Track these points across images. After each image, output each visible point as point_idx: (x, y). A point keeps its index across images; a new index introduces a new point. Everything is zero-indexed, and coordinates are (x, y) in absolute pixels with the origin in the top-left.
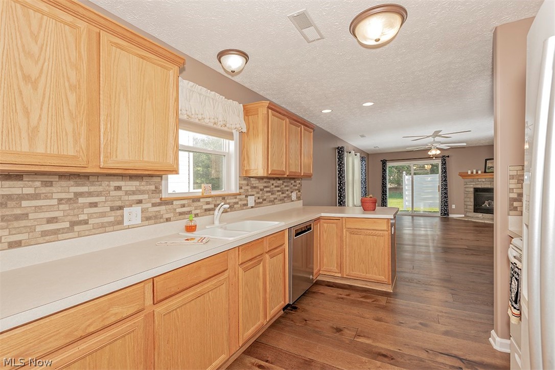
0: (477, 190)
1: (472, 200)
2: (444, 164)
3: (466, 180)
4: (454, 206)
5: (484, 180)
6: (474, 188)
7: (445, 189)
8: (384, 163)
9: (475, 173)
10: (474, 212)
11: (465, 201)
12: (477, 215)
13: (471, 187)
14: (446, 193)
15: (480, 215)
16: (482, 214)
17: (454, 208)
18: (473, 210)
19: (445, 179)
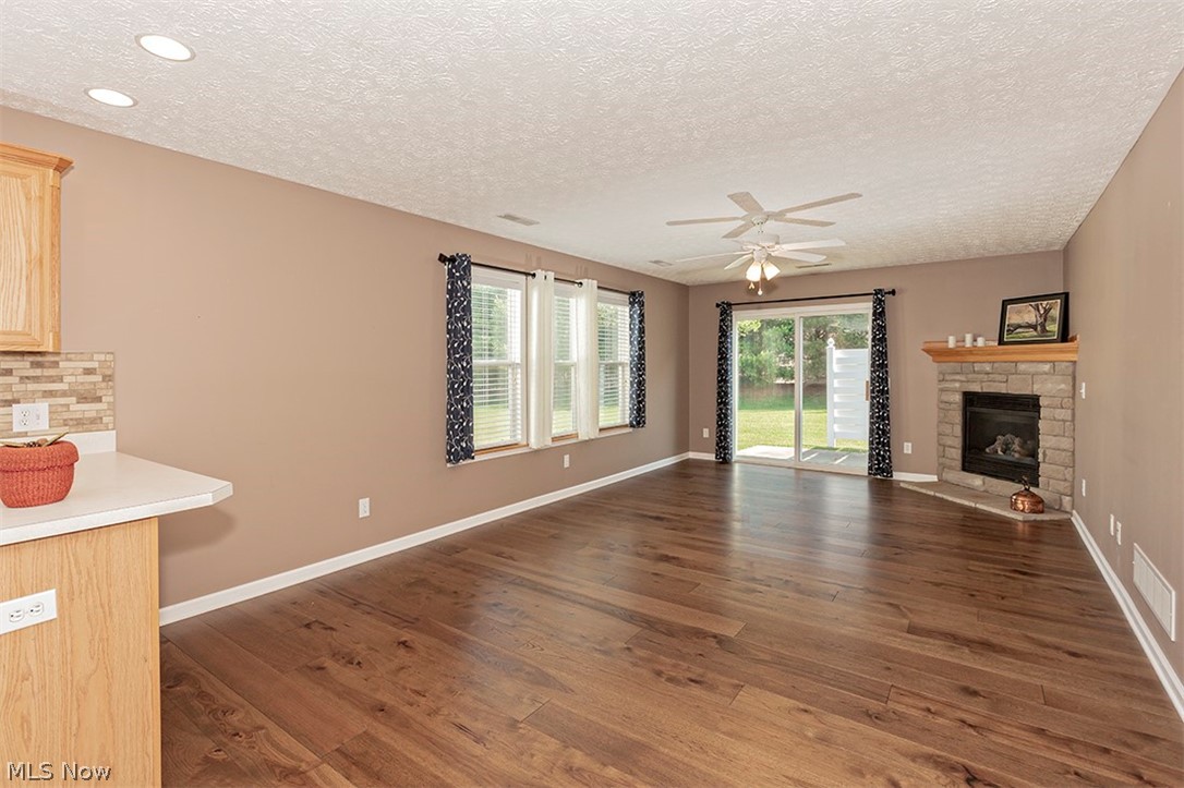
0: (970, 399)
1: (958, 430)
2: (879, 314)
3: (946, 367)
4: (908, 448)
5: (988, 368)
6: (966, 394)
7: (883, 392)
8: (725, 310)
9: (968, 343)
10: (964, 469)
11: (939, 434)
12: (969, 481)
13: (954, 391)
14: (884, 406)
15: (977, 481)
16: (982, 477)
17: (910, 452)
18: (959, 464)
19: (880, 363)
